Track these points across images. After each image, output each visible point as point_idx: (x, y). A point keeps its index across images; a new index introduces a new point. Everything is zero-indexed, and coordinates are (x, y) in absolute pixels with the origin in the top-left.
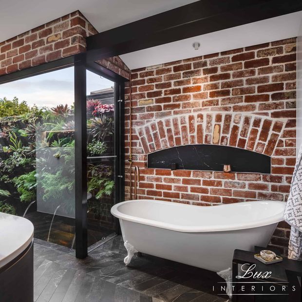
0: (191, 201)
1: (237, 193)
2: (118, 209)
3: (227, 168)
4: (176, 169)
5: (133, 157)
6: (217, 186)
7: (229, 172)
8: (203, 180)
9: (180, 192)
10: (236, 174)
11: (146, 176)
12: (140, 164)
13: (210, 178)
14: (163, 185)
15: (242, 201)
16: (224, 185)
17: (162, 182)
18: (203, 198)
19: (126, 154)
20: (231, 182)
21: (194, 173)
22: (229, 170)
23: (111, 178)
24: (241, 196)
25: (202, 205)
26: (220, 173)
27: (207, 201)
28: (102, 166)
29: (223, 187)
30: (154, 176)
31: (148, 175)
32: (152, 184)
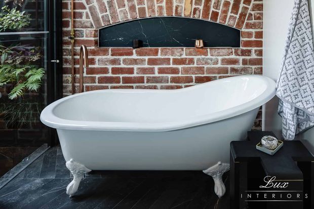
0: (159, 85)
1: (210, 71)
2: (54, 111)
3: (199, 43)
4: (138, 47)
5: (77, 32)
6: (189, 64)
7: (202, 48)
8: (173, 59)
9: (145, 76)
10: (209, 50)
11: (97, 58)
12: (86, 43)
13: (181, 55)
14: (121, 69)
15: (215, 78)
16: (197, 63)
17: (120, 64)
18: (174, 80)
19: (65, 29)
20: (203, 59)
21: (162, 51)
22: (202, 45)
23: (39, 64)
24: (214, 73)
25: (172, 88)
26: (192, 49)
27: (178, 83)
28: (22, 48)
29: (195, 65)
30: (110, 57)
31: (100, 57)
32: (106, 68)
